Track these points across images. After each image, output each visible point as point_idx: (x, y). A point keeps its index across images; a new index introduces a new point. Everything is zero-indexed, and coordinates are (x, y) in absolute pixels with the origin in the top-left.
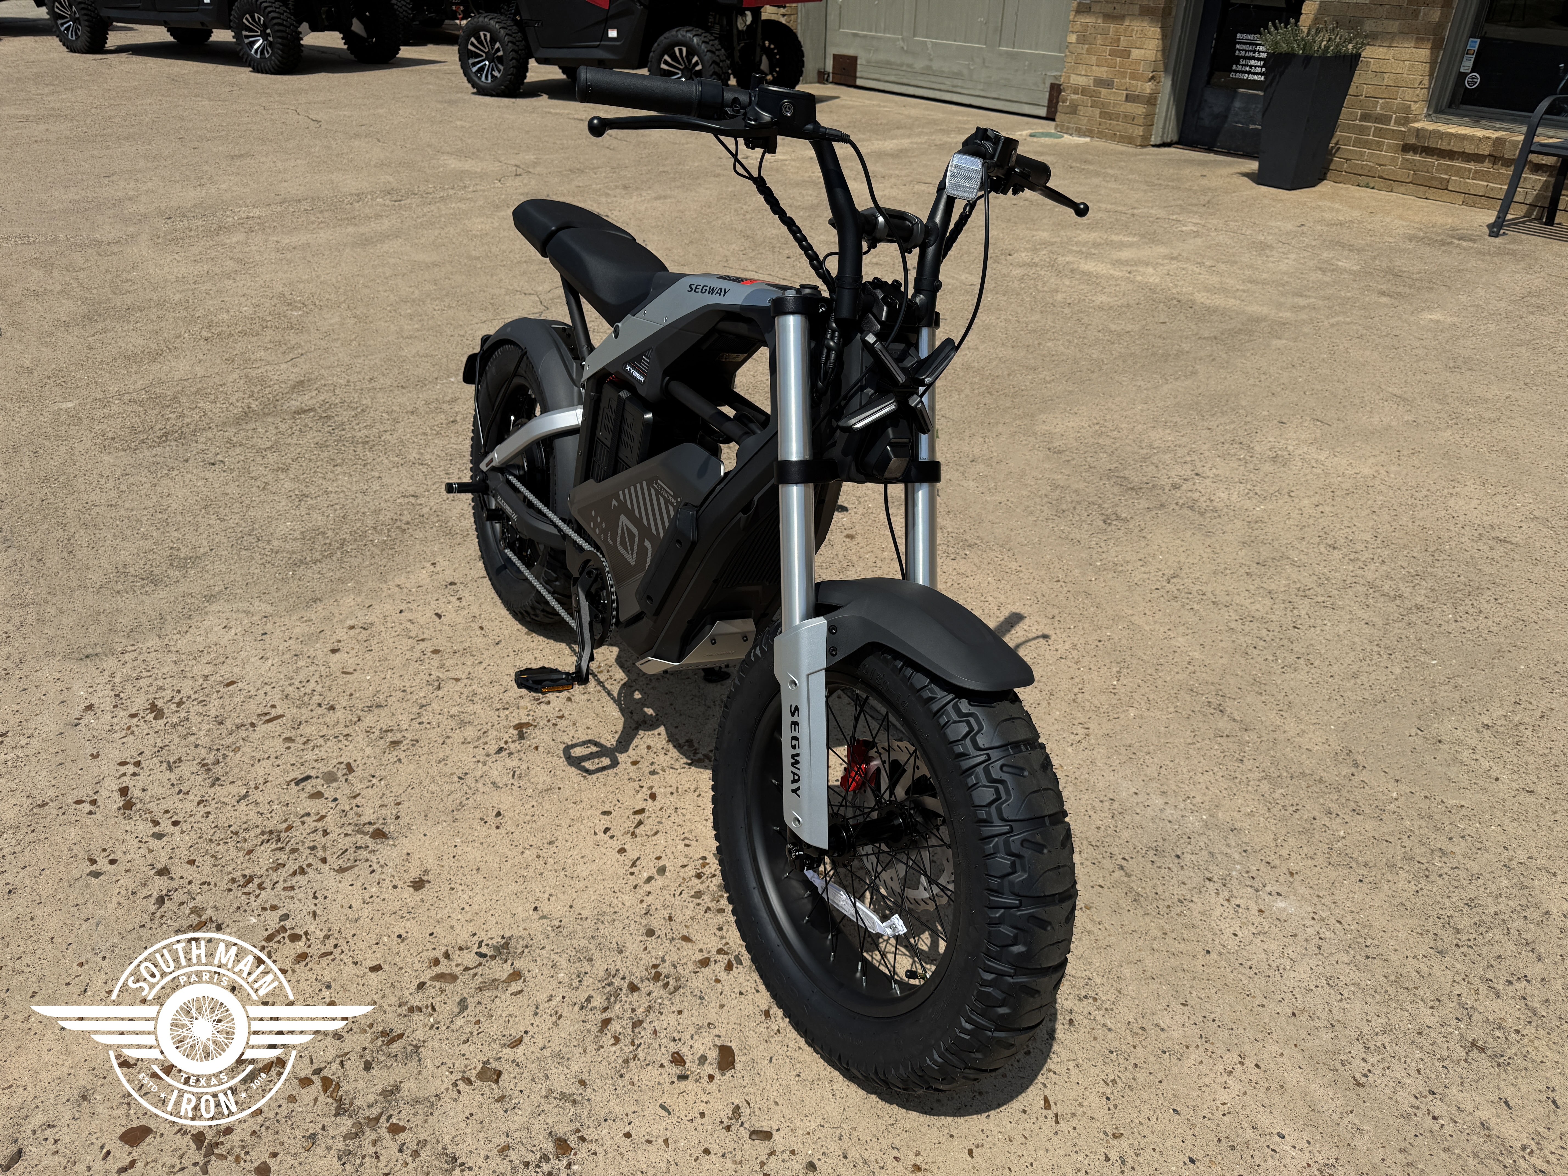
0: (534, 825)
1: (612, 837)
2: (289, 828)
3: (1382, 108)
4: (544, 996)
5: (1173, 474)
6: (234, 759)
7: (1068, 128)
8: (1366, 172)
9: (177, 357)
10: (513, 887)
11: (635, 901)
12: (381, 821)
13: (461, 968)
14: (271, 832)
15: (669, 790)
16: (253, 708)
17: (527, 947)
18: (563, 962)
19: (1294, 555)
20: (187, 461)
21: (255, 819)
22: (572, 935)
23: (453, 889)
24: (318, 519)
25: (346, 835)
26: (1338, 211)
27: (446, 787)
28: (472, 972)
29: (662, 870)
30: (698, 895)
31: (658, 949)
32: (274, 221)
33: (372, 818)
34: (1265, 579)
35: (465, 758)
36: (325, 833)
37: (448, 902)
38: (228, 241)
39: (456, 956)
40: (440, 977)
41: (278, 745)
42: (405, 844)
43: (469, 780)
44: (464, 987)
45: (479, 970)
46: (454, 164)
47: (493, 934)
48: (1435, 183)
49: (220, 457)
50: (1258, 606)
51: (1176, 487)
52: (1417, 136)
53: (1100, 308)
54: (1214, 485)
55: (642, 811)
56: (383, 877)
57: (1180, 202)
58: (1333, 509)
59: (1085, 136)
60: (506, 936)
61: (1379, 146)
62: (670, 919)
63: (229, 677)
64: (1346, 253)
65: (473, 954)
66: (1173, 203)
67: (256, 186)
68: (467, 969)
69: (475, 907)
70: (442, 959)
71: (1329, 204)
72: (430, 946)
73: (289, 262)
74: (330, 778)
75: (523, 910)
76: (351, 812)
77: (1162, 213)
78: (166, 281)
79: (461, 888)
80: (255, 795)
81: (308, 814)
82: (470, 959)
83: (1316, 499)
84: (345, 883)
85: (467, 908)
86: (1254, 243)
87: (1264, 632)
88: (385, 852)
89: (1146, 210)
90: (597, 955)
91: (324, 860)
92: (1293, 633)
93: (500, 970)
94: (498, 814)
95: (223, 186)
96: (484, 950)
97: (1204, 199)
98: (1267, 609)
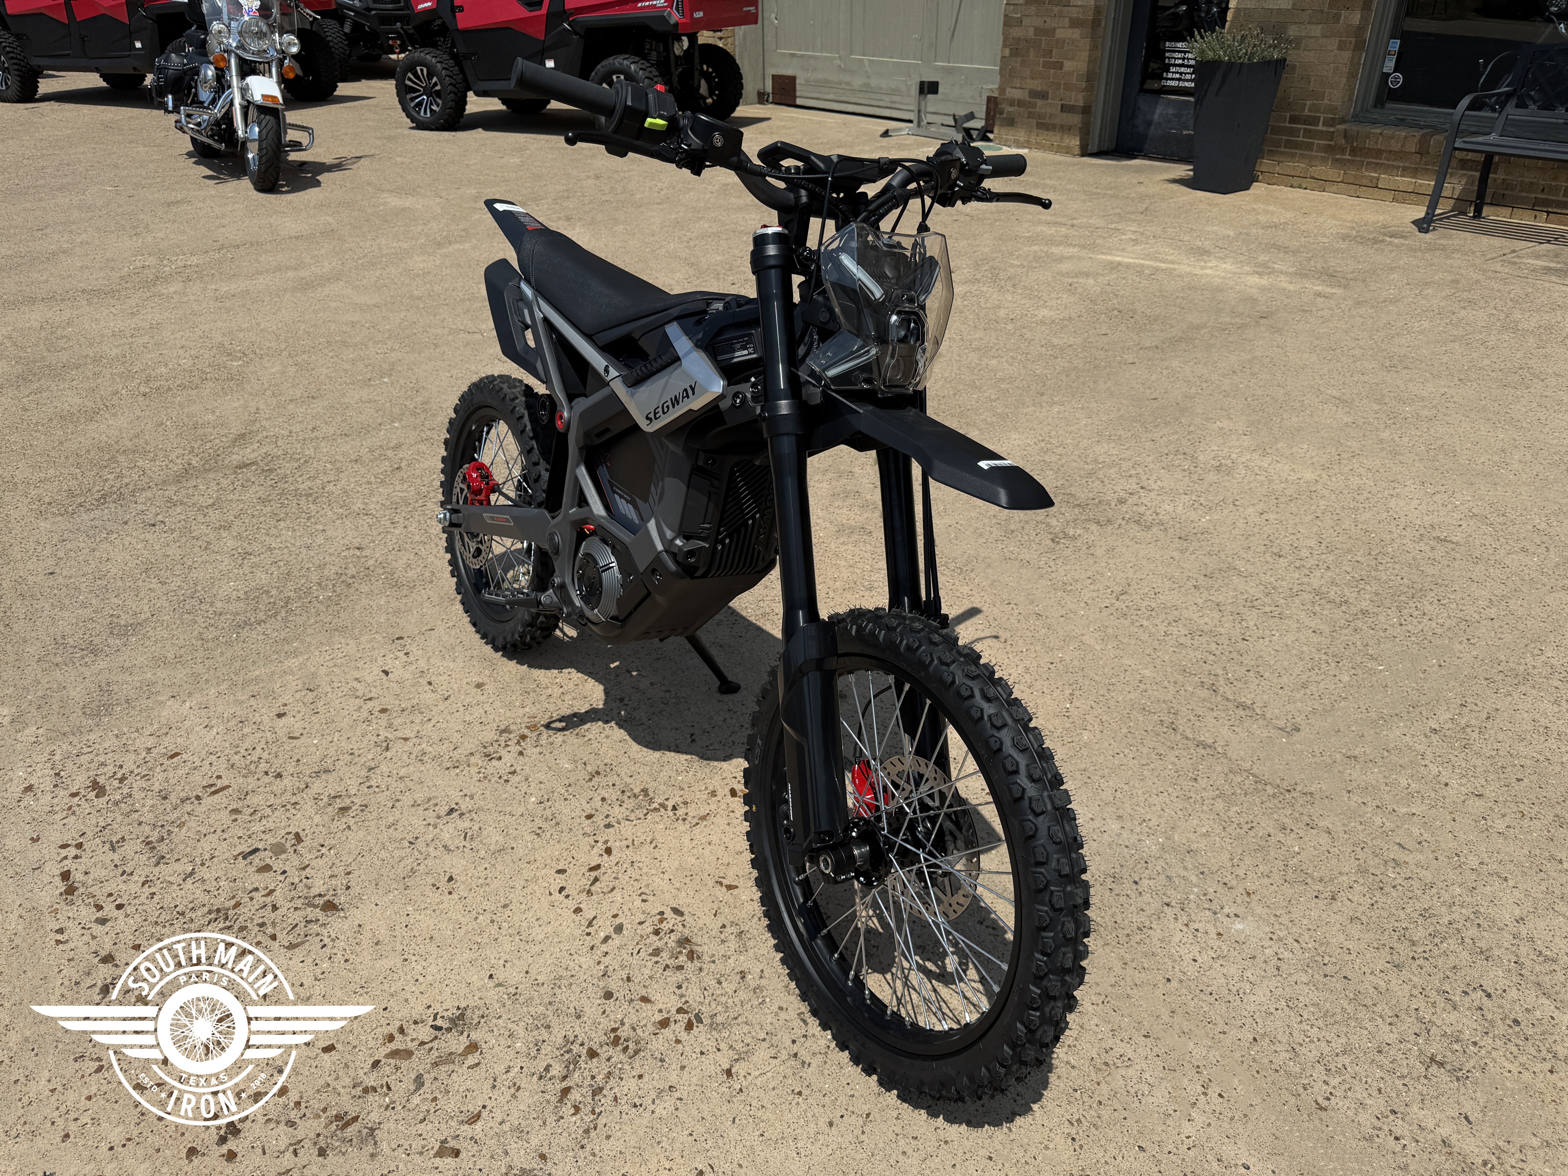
0: (487, 889)
1: (567, 897)
2: (237, 905)
3: (1310, 110)
4: (502, 1068)
5: (1118, 488)
6: (180, 834)
7: (1006, 140)
8: (1298, 174)
9: (114, 415)
10: (468, 955)
11: (591, 963)
12: (331, 893)
13: (416, 1043)
14: (218, 911)
15: (625, 843)
16: (199, 779)
17: (483, 1017)
18: (520, 1031)
19: (1240, 565)
20: (126, 523)
21: (203, 898)
22: (529, 1001)
23: (406, 960)
24: (262, 577)
25: (296, 909)
26: (1273, 213)
27: (397, 853)
28: (427, 1046)
29: (619, 929)
30: (656, 952)
31: (617, 1011)
32: (212, 268)
33: (322, 890)
34: (1212, 592)
35: (415, 821)
36: (275, 908)
37: (401, 974)
38: (166, 291)
39: (411, 1030)
40: (394, 1054)
41: (225, 817)
42: (356, 916)
43: (420, 844)
44: (419, 1063)
45: (435, 1044)
46: (394, 201)
47: (448, 1006)
48: (1365, 182)
49: (160, 517)
50: (1206, 619)
51: (1122, 501)
52: (1345, 137)
53: (1042, 322)
54: (1159, 498)
55: (598, 867)
56: (335, 951)
57: (1118, 211)
58: (1277, 517)
59: (1024, 147)
60: (462, 1006)
61: (1309, 147)
62: (629, 979)
63: (173, 749)
64: (1281, 255)
65: (428, 1027)
66: (1111, 212)
67: (193, 233)
68: (423, 1043)
69: (430, 978)
70: (396, 1035)
71: (1263, 206)
72: (384, 1022)
73: (228, 311)
74: (278, 850)
75: (477, 978)
76: (301, 885)
77: (1101, 223)
78: (102, 336)
79: (414, 958)
80: (203, 872)
81: (256, 889)
82: (424, 1033)
83: (1261, 507)
84: (296, 960)
85: (421, 979)
86: (1192, 249)
87: (1214, 646)
88: (336, 924)
89: (1085, 220)
90: (554, 1021)
91: (274, 937)
92: (1242, 645)
93: (456, 1043)
94: (451, 879)
95: (161, 235)
96: (439, 1022)
97: (1142, 206)
98: (1216, 622)
